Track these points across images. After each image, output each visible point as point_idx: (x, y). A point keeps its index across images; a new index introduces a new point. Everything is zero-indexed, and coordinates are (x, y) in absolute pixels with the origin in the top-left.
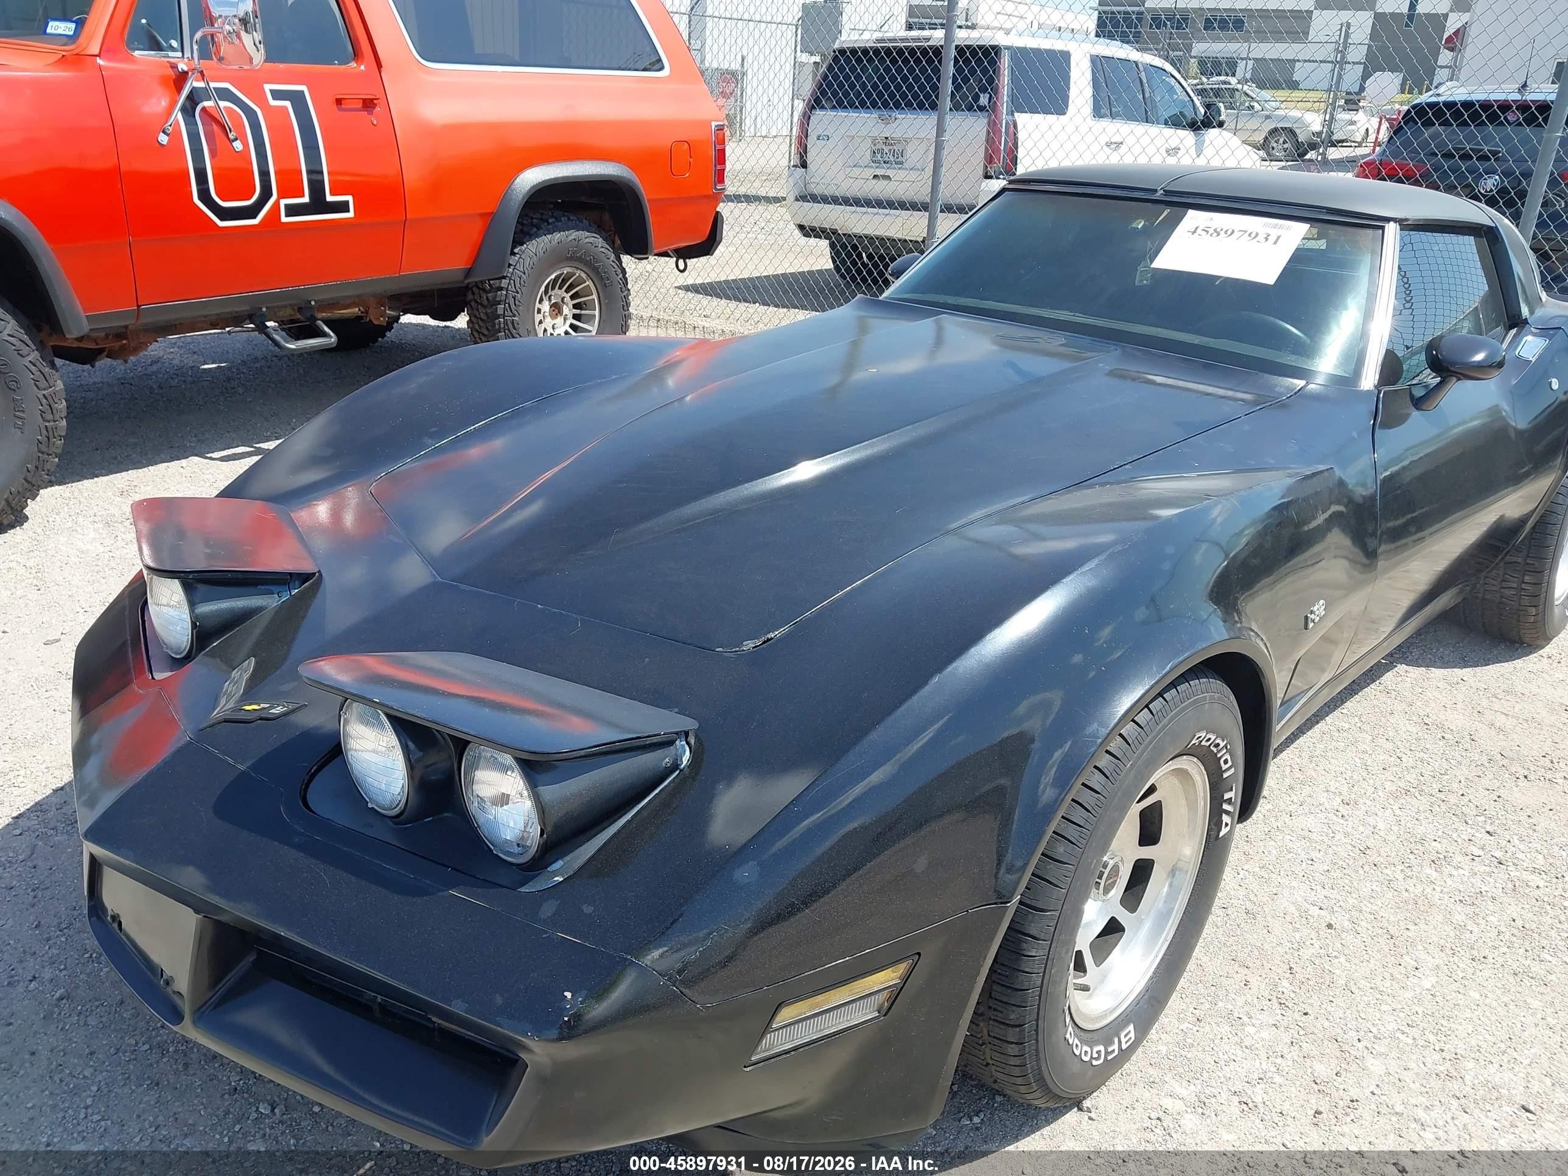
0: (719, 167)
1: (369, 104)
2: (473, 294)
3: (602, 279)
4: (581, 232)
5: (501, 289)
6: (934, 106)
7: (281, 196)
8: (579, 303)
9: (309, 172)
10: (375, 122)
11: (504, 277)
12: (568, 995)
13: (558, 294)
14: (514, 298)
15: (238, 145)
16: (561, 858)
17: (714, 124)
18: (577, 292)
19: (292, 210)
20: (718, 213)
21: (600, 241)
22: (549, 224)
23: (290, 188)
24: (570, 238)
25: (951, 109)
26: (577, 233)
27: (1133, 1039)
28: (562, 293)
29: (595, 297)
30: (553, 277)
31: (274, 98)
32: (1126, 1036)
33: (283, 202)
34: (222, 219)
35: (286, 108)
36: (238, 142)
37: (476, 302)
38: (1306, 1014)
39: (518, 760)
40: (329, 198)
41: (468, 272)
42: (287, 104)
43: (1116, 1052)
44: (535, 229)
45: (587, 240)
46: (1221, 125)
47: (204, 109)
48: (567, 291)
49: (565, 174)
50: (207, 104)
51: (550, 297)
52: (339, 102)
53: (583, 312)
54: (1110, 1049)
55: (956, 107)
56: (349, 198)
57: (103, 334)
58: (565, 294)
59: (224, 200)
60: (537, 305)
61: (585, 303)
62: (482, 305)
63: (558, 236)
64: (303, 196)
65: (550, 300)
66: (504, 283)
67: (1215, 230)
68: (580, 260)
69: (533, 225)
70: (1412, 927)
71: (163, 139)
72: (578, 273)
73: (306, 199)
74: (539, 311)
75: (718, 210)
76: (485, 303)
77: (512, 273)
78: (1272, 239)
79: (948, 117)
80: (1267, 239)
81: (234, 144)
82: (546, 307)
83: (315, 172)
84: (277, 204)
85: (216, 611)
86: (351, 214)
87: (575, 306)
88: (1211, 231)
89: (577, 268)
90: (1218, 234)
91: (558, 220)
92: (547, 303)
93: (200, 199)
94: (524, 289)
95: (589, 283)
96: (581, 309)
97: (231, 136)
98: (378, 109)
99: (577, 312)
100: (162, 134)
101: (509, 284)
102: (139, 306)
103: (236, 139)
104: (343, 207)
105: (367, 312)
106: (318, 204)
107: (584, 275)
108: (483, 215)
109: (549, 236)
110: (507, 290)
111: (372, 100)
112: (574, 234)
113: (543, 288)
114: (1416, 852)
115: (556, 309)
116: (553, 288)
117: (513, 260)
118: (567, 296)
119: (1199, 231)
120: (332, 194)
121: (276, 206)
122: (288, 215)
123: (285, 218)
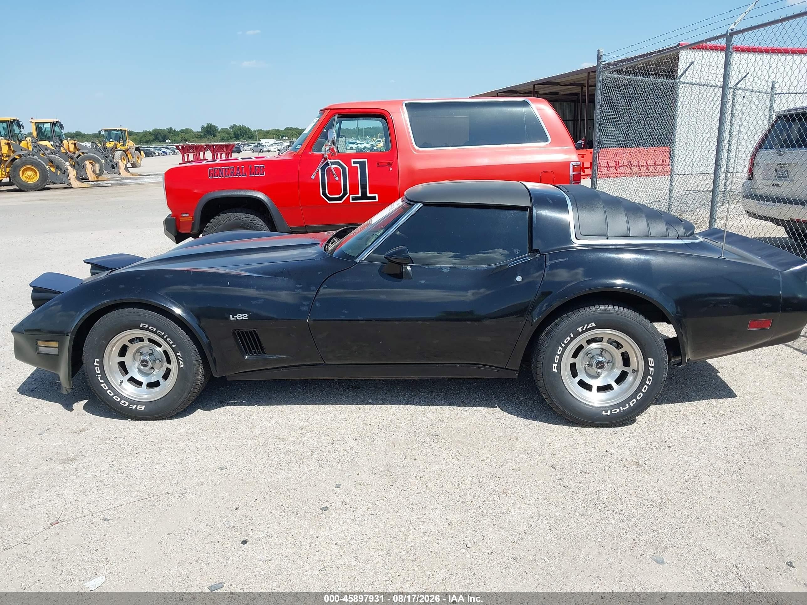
1: (389, 164)
7: (350, 194)
9: (361, 186)
10: (391, 170)
15: (337, 179)
19: (354, 199)
23: (354, 190)
31: (353, 164)
32: (140, 407)
33: (351, 196)
34: (330, 201)
35: (357, 167)
40: (368, 195)
42: (358, 165)
43: (134, 408)
47: (329, 168)
50: (329, 166)
52: (378, 163)
54: (131, 405)
56: (377, 195)
59: (331, 195)
64: (358, 193)
71: (312, 177)
73: (360, 195)
83: (364, 187)
84: (349, 196)
86: (377, 200)
93: (323, 194)
97: (336, 176)
98: (393, 166)
104: (374, 198)
106: (364, 196)
111: (391, 162)
120: (369, 194)
122: (352, 200)
123: (351, 201)
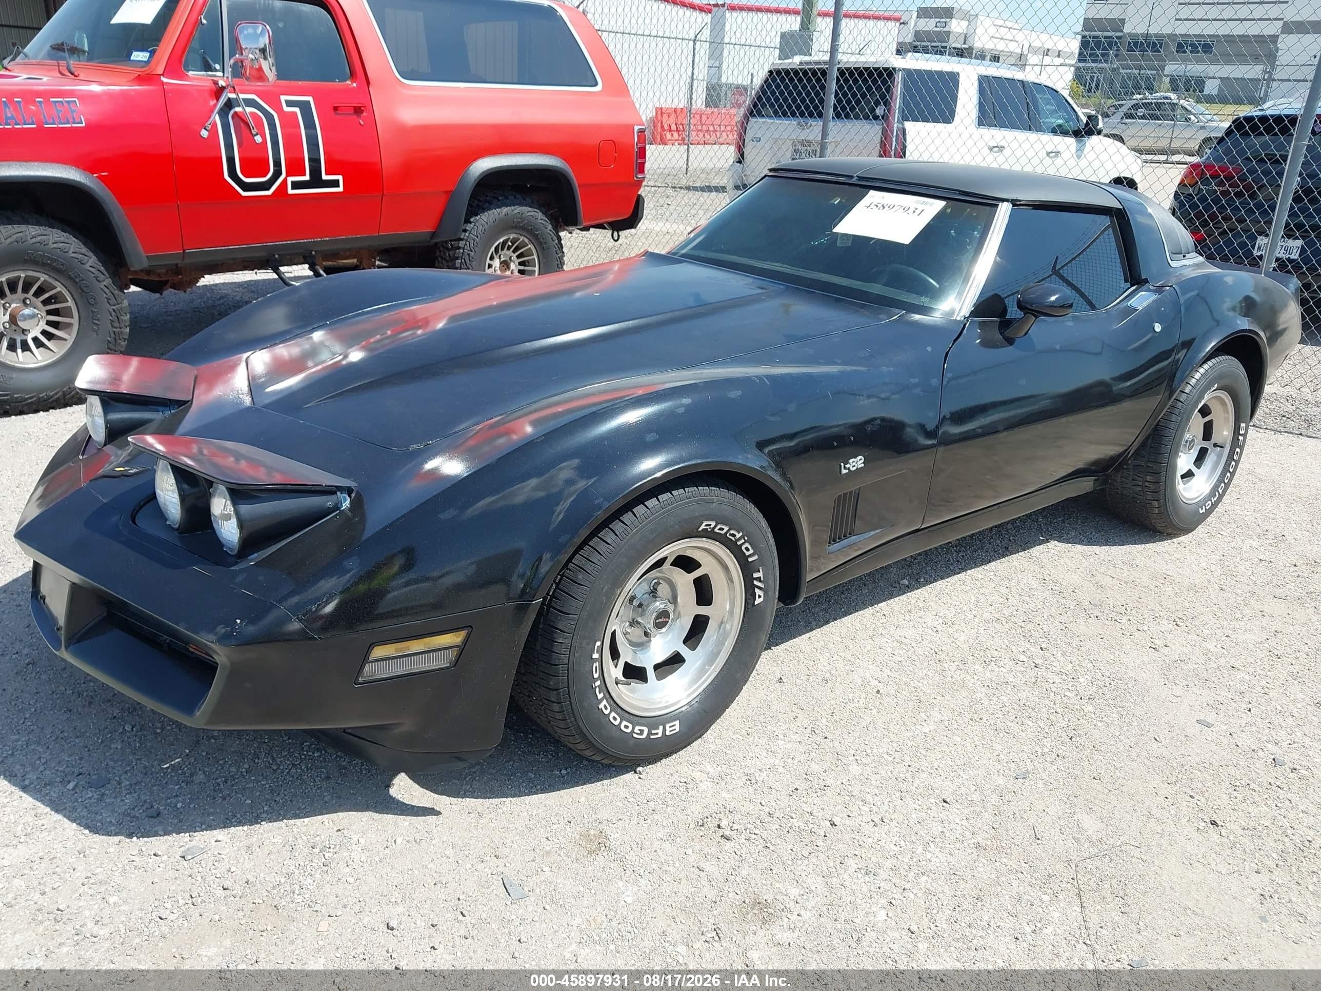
0: (639, 161)
1: (358, 111)
2: (440, 251)
3: (541, 243)
4: (524, 208)
5: (459, 248)
6: (820, 115)
7: (288, 174)
8: (524, 261)
9: (310, 160)
10: (362, 123)
11: (462, 240)
12: (238, 621)
13: (506, 254)
14: (469, 255)
15: (258, 139)
16: (257, 552)
17: (636, 128)
18: (522, 253)
19: (296, 185)
20: (639, 196)
21: (540, 215)
22: (499, 200)
23: (295, 167)
24: (516, 211)
25: (833, 118)
26: (521, 208)
27: (678, 730)
28: (510, 253)
29: (535, 257)
30: (501, 240)
31: (287, 106)
32: (670, 727)
34: (244, 191)
35: (295, 113)
36: (259, 136)
37: (442, 258)
38: (826, 738)
39: (228, 489)
40: (325, 177)
41: (433, 235)
42: (297, 110)
43: (660, 735)
44: (487, 204)
45: (529, 214)
46: (1099, 133)
47: (236, 113)
48: (514, 252)
49: (510, 164)
50: (238, 109)
51: (500, 256)
52: (336, 109)
53: (526, 268)
54: (653, 732)
55: (838, 116)
56: (340, 178)
57: (164, 271)
58: (512, 254)
59: (246, 177)
60: (488, 261)
61: (528, 261)
62: (446, 260)
63: (505, 210)
64: (304, 175)
65: (500, 258)
66: (461, 244)
67: (883, 206)
68: (523, 228)
69: (486, 201)
70: (939, 698)
71: (204, 133)
72: (522, 238)
73: (307, 178)
74: (490, 266)
75: (639, 193)
76: (448, 258)
77: (468, 237)
78: (918, 212)
79: (831, 124)
80: (914, 212)
81: (256, 138)
82: (496, 263)
83: (315, 161)
84: (285, 181)
85: (121, 418)
86: (341, 189)
87: (520, 264)
88: (880, 206)
89: (521, 235)
90: (884, 208)
91: (507, 198)
92: (498, 260)
93: (229, 176)
94: (477, 249)
95: (530, 246)
96: (525, 266)
97: (254, 132)
98: (365, 114)
99: (522, 268)
100: (203, 130)
101: (466, 244)
102: (184, 251)
103: (257, 134)
104: (335, 184)
105: (361, 263)
106: (316, 181)
107: (526, 241)
108: (447, 192)
109: (498, 210)
110: (464, 249)
111: (360, 107)
112: (518, 209)
113: (493, 249)
114: (975, 655)
115: (505, 265)
116: (503, 249)
117: (469, 227)
118: (514, 256)
119: (872, 206)
120: (327, 174)
121: (285, 182)
122: (293, 188)
123: (290, 191)
